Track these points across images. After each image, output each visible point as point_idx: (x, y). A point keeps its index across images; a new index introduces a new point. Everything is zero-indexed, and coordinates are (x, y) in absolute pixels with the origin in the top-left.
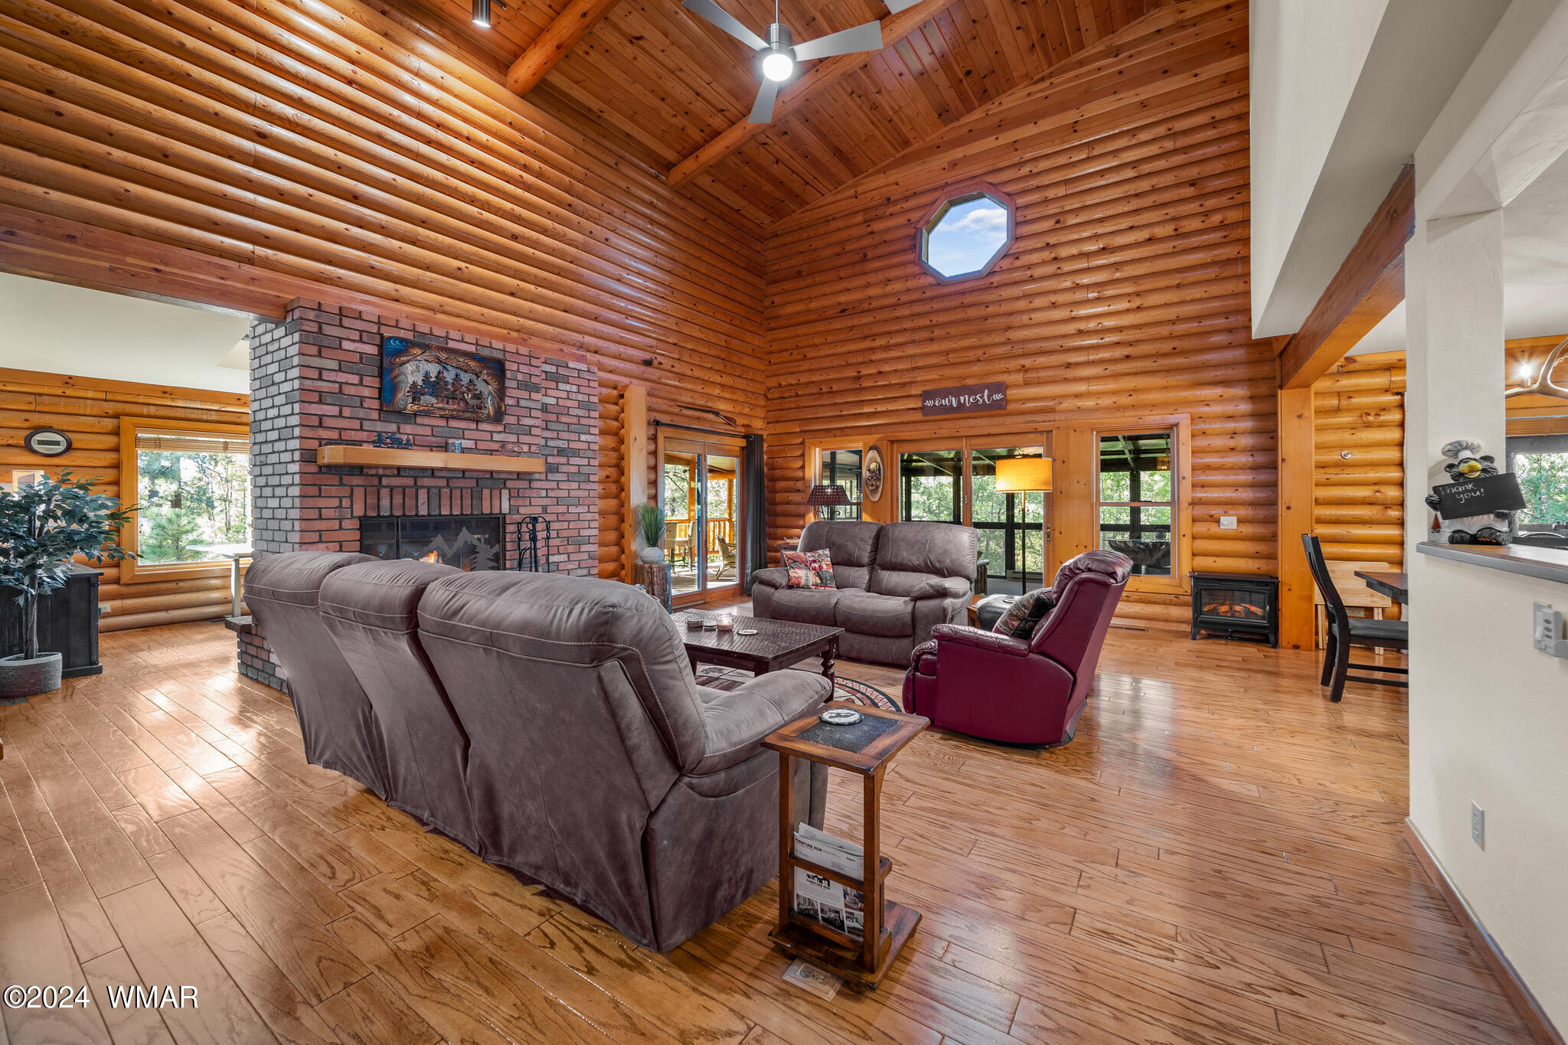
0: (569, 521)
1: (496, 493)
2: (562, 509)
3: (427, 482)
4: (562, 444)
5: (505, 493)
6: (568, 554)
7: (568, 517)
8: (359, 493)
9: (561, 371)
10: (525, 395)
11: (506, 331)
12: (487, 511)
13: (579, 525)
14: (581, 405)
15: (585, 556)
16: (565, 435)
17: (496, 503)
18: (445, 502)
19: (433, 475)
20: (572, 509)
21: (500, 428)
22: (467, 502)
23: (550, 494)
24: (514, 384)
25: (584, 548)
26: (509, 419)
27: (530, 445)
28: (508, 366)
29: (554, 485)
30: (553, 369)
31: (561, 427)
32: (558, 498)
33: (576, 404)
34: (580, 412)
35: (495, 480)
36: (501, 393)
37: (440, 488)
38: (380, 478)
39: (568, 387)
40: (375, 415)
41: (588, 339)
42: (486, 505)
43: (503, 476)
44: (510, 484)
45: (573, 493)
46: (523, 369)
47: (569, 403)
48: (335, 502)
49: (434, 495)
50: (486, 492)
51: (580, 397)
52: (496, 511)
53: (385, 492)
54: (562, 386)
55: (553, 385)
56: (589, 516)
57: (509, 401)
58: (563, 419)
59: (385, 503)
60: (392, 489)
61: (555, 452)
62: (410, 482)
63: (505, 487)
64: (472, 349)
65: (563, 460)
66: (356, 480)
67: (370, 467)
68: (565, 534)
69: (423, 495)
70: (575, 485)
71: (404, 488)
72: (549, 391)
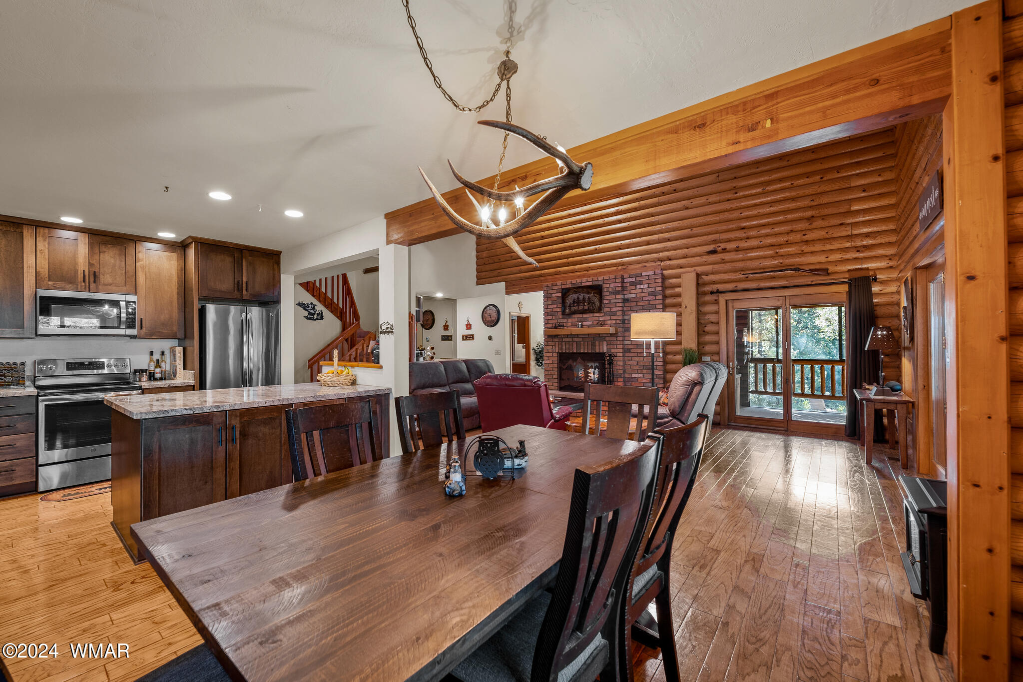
0: (644, 357)
1: (601, 343)
3: (576, 339)
5: (605, 343)
7: (643, 355)
8: (557, 343)
9: (638, 279)
10: (613, 297)
11: (615, 268)
12: (597, 351)
14: (650, 294)
17: (601, 347)
18: (582, 347)
19: (578, 337)
20: (646, 351)
21: (602, 314)
22: (590, 347)
23: (633, 343)
24: (608, 293)
26: (606, 310)
27: (616, 320)
28: (605, 286)
30: (634, 279)
31: (638, 308)
33: (647, 294)
34: (650, 298)
35: (600, 337)
36: (601, 301)
37: (580, 341)
38: (562, 338)
39: (642, 286)
40: (561, 317)
41: (662, 255)
42: (597, 348)
43: (604, 335)
44: (607, 339)
46: (612, 285)
47: (643, 295)
48: (551, 347)
49: (578, 344)
50: (597, 343)
51: (650, 290)
52: (601, 351)
53: (564, 343)
54: (638, 287)
55: (634, 287)
57: (605, 302)
58: (640, 304)
59: (564, 347)
62: (571, 340)
63: (605, 341)
64: (590, 284)
66: (556, 340)
67: (559, 335)
68: (641, 363)
69: (575, 345)
71: (569, 342)
72: (631, 291)
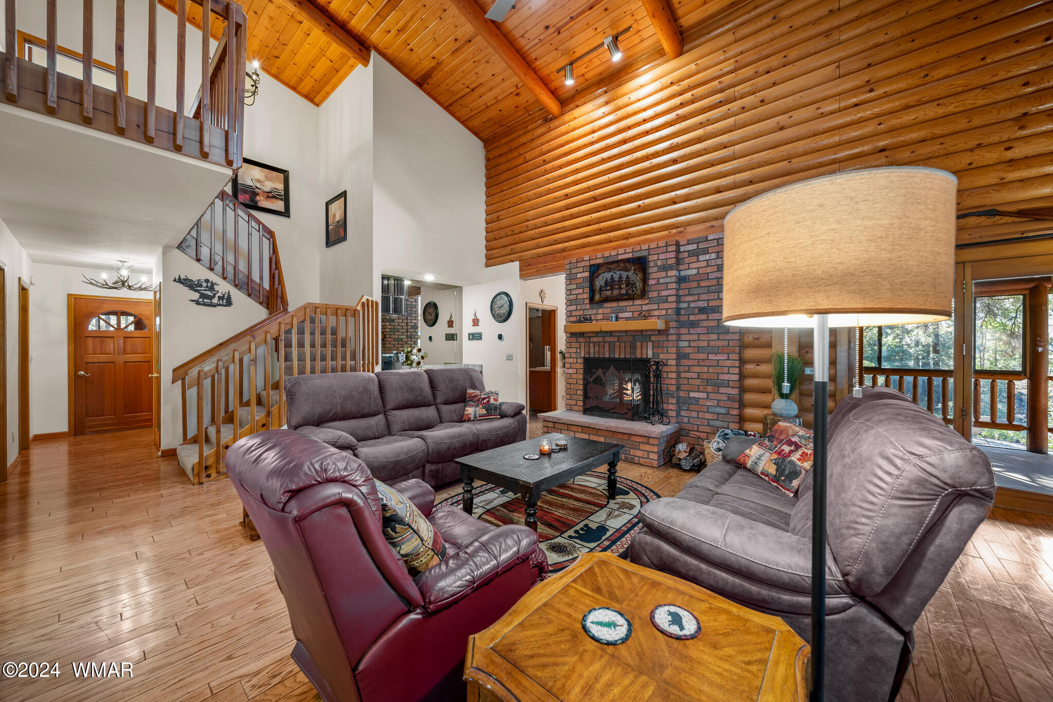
0: (709, 366)
1: (644, 344)
2: (702, 356)
3: (608, 339)
4: (701, 304)
5: (650, 345)
6: (708, 393)
7: (707, 363)
8: (583, 344)
9: (701, 246)
10: (663, 274)
11: (667, 232)
12: (639, 356)
13: (718, 370)
15: (725, 397)
16: (705, 297)
17: (644, 351)
18: (617, 350)
19: (611, 335)
20: (712, 357)
21: (647, 301)
22: (628, 350)
23: (692, 344)
24: (655, 269)
25: (722, 390)
26: (653, 294)
27: (667, 309)
28: (651, 258)
29: (696, 337)
30: (694, 247)
31: (701, 291)
32: (698, 347)
33: (715, 269)
35: (643, 335)
36: (645, 281)
37: (614, 342)
38: (590, 337)
39: (707, 257)
40: (588, 306)
42: (639, 351)
43: (649, 333)
44: (653, 338)
45: (712, 343)
46: (662, 257)
47: (709, 270)
48: (575, 350)
49: (612, 346)
50: (639, 344)
51: (719, 262)
52: (644, 356)
53: (592, 345)
54: (702, 258)
55: (695, 259)
56: (728, 363)
57: (651, 282)
58: (703, 284)
59: (592, 350)
60: (594, 343)
61: (696, 311)
62: (601, 339)
63: (650, 341)
64: (630, 255)
65: (703, 317)
66: (582, 340)
67: (586, 333)
68: (705, 376)
69: (607, 347)
70: (714, 337)
71: (599, 342)
72: (691, 265)
